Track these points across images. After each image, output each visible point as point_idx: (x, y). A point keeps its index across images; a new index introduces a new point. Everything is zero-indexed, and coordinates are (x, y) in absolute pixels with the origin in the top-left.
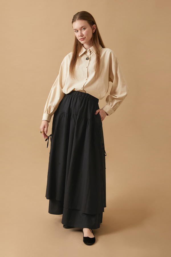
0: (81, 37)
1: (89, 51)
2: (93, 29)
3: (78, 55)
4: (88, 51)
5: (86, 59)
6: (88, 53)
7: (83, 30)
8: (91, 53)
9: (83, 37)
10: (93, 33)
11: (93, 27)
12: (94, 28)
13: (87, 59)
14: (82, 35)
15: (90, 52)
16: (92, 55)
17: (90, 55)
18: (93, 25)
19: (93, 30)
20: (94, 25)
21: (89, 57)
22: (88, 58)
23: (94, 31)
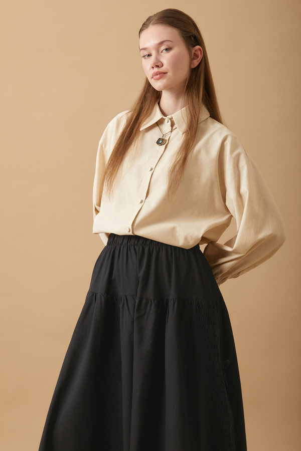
0: (156, 70)
1: (170, 122)
2: (193, 57)
3: (139, 127)
4: (166, 121)
5: (158, 143)
6: (166, 127)
7: (164, 51)
8: (174, 128)
9: (161, 70)
10: (193, 67)
11: (193, 52)
12: (197, 56)
13: (161, 142)
14: (158, 65)
15: (172, 125)
16: (174, 132)
17: (171, 131)
18: (194, 46)
19: (192, 60)
20: (198, 47)
21: (167, 138)
22: (163, 140)
23: (196, 63)
